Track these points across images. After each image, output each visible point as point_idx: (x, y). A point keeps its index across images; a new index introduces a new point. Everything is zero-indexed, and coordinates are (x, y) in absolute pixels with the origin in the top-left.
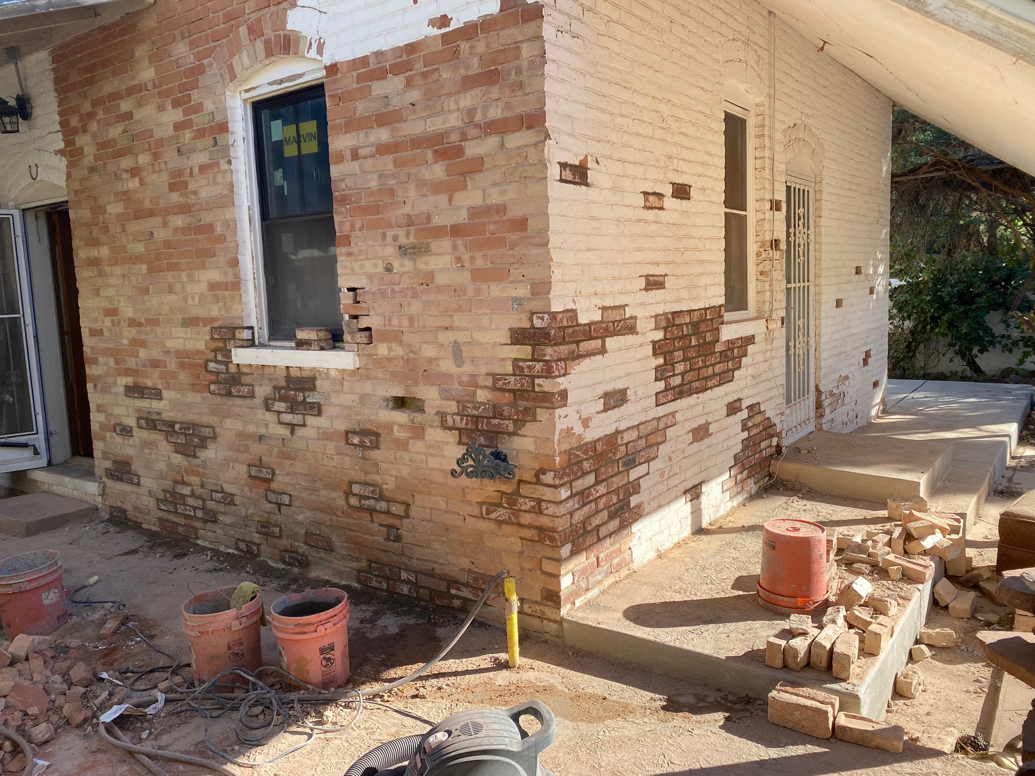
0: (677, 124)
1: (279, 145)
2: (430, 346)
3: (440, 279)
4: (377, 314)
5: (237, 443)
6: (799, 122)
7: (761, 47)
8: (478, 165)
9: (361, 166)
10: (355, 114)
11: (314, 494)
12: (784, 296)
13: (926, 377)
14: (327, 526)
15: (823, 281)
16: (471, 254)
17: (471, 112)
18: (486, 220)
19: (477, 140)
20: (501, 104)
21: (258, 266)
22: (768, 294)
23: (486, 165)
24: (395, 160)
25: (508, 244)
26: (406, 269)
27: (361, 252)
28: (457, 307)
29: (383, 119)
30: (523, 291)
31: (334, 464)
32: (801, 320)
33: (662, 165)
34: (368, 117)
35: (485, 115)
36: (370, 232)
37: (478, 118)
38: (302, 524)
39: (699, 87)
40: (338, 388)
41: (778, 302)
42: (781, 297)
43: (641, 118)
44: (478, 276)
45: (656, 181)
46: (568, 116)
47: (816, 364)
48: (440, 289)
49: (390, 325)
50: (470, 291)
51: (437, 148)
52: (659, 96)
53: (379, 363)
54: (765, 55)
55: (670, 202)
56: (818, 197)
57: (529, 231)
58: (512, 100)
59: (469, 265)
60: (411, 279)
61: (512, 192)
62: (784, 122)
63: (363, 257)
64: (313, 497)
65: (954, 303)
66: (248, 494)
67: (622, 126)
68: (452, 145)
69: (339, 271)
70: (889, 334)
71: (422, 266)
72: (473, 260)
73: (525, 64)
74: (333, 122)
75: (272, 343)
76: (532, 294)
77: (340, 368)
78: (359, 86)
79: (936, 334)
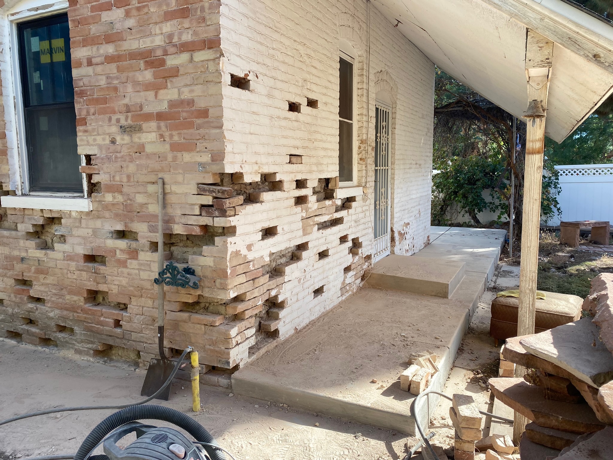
0: (310, 59)
1: (37, 55)
2: (142, 195)
3: (149, 149)
4: (105, 173)
5: (6, 263)
6: (383, 70)
7: (362, 20)
8: (175, 72)
9: (94, 69)
10: (90, 33)
11: (61, 298)
12: (373, 174)
13: (451, 225)
14: (71, 320)
15: (396, 167)
16: (170, 132)
17: (170, 36)
18: (180, 110)
19: (174, 55)
20: (191, 32)
21: (21, 139)
22: (364, 172)
23: (181, 72)
24: (118, 67)
25: (195, 126)
26: (125, 142)
27: (94, 130)
28: (160, 168)
29: (109, 39)
30: (206, 158)
31: (75, 277)
32: (383, 189)
33: (300, 84)
34: (99, 36)
35: (180, 39)
36: (100, 116)
37: (175, 40)
38: (53, 318)
39: (324, 39)
40: (77, 224)
41: (370, 177)
42: (372, 174)
43: (286, 52)
44: (175, 147)
45: (296, 94)
46: (236, 43)
47: (391, 215)
48: (148, 156)
49: (114, 181)
50: (170, 159)
51: (147, 59)
52: (298, 40)
53: (106, 207)
54: (364, 26)
55: (304, 108)
56: (394, 116)
57: (209, 117)
58: (198, 29)
59: (169, 140)
60: (129, 149)
61: (198, 90)
62: (375, 69)
63: (95, 133)
64: (60, 300)
65: (466, 184)
66: (14, 299)
67: (274, 55)
68: (157, 58)
69: (79, 143)
70: (432, 201)
71: (136, 140)
72: (171, 136)
73: (207, 5)
74: (74, 39)
75: (31, 193)
76: (212, 161)
77: (78, 210)
78: (92, 14)
79: (456, 201)
